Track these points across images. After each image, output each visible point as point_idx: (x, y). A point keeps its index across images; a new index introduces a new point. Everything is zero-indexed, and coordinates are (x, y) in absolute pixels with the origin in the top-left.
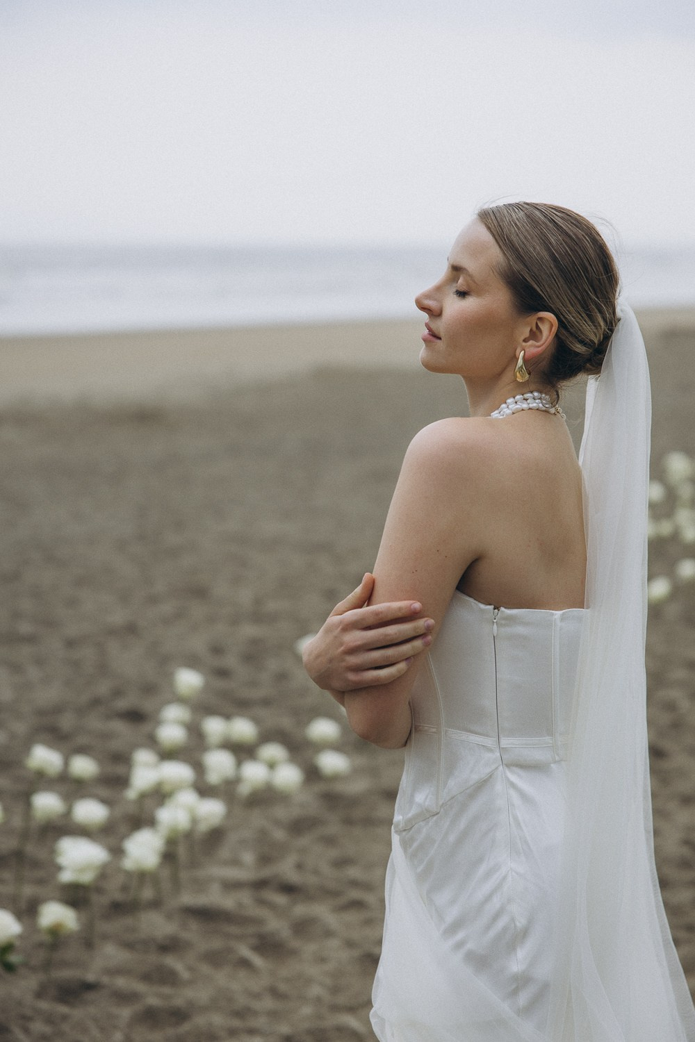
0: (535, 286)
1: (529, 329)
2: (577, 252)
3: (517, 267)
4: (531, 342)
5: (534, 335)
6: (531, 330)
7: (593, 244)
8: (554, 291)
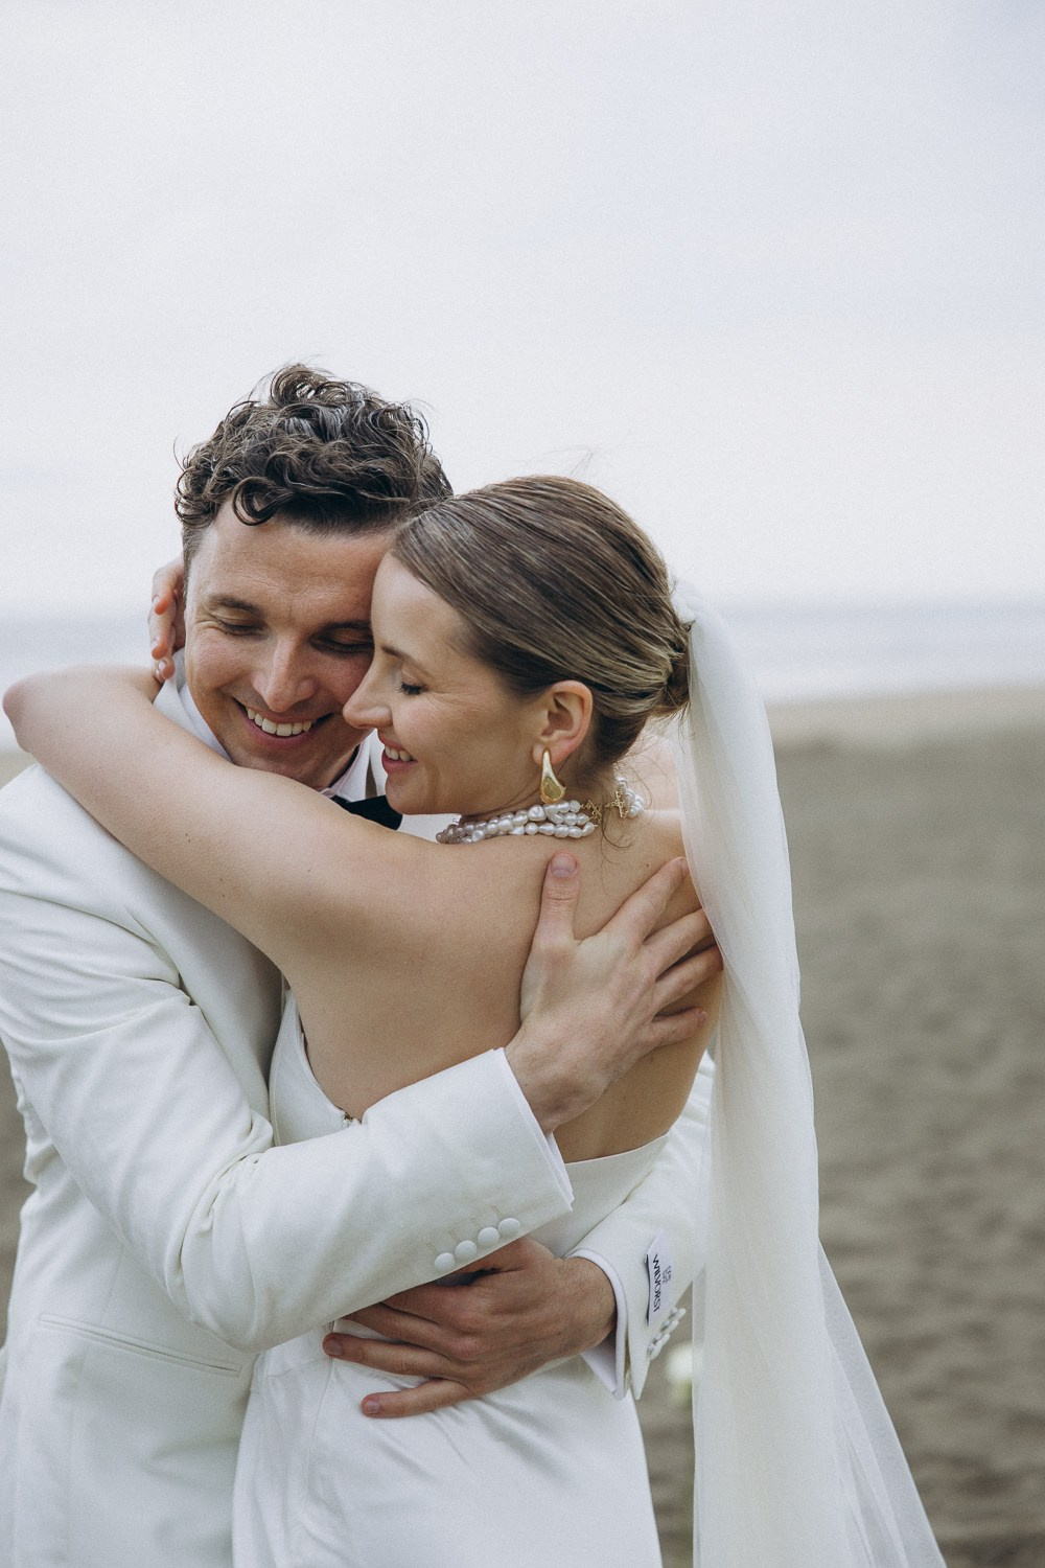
0: (532, 650)
1: (546, 713)
2: (582, 565)
3: (492, 627)
4: (558, 733)
5: (559, 718)
6: (550, 714)
7: (602, 534)
8: (565, 645)
